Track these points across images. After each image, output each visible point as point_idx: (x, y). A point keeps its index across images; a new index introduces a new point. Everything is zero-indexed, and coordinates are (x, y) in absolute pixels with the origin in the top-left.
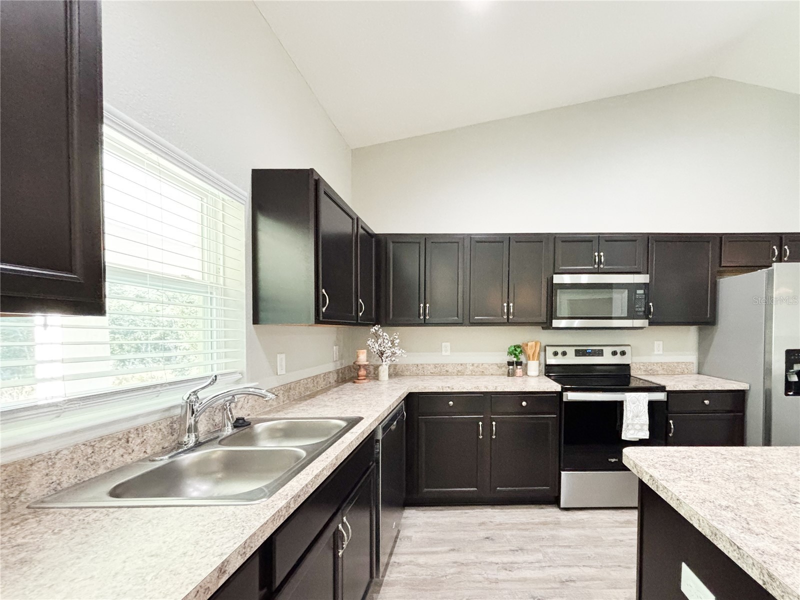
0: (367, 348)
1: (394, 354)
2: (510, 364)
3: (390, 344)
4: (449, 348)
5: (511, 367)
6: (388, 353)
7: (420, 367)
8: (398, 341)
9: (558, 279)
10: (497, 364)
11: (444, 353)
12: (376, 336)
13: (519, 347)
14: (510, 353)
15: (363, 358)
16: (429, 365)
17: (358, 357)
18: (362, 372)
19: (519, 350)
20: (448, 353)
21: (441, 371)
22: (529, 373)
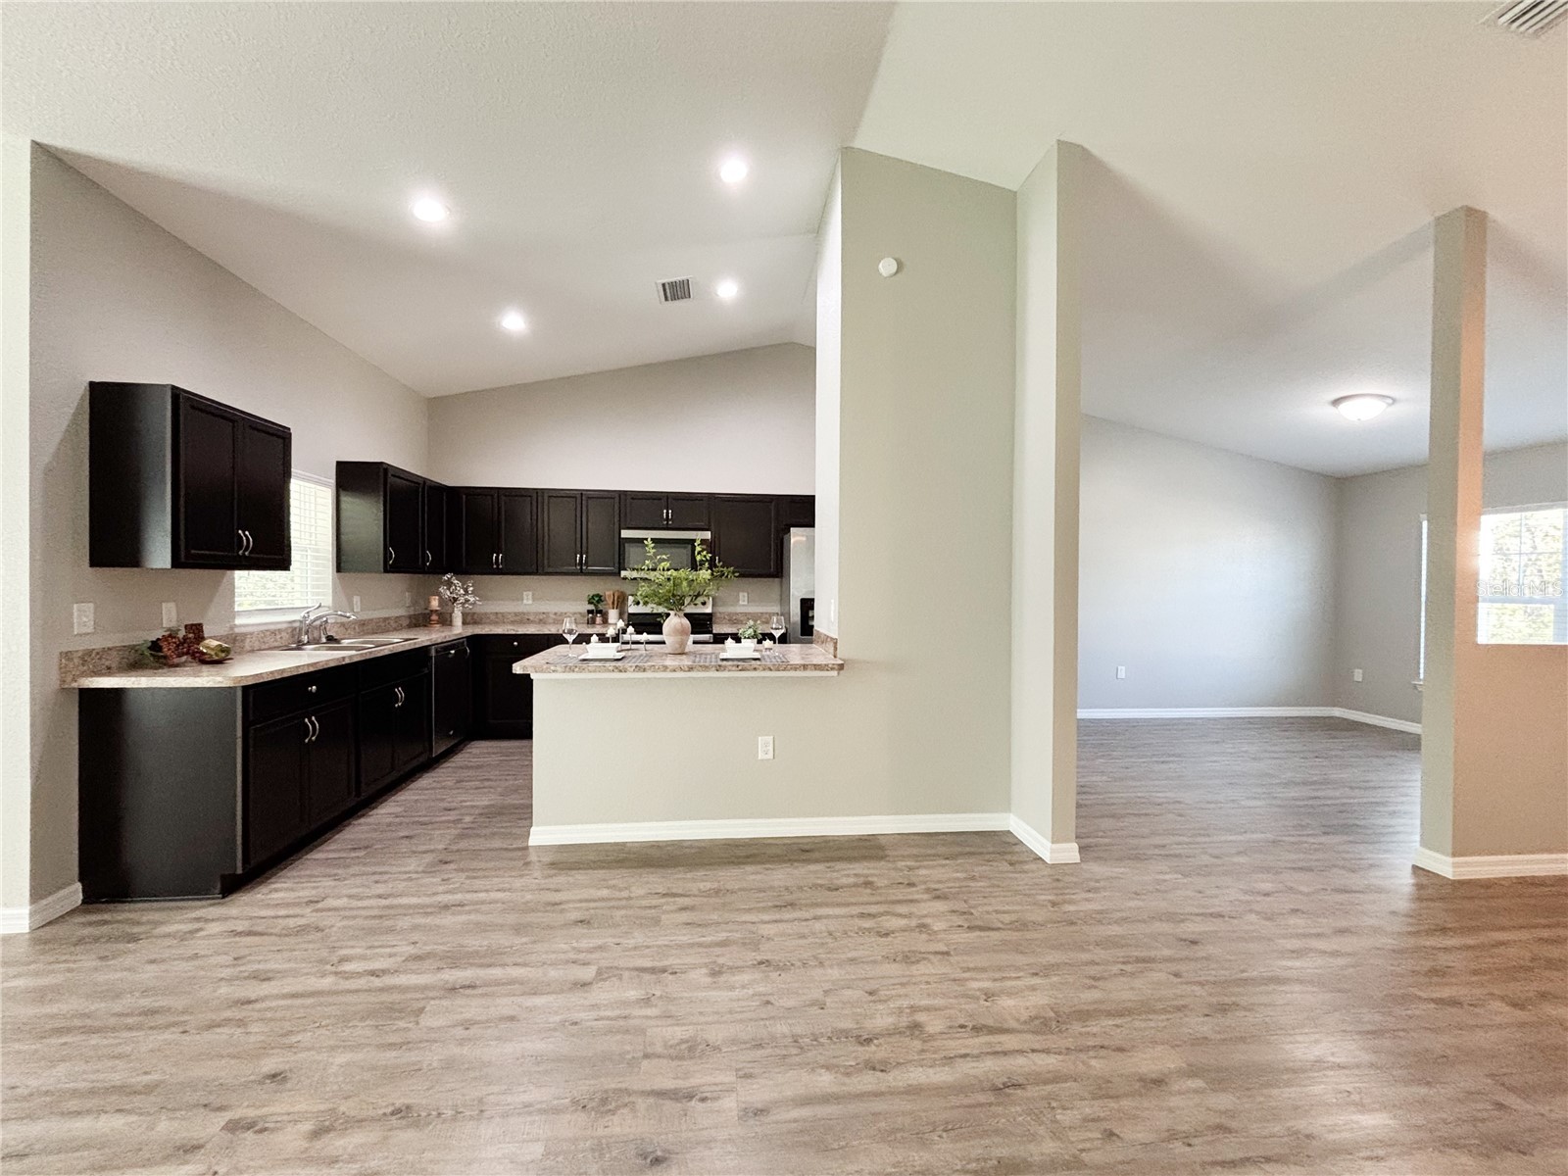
0: (438, 594)
1: (467, 601)
2: (589, 612)
3: (462, 592)
4: (530, 597)
5: (590, 615)
6: (462, 600)
7: (500, 616)
8: (471, 589)
9: (625, 534)
10: (580, 613)
11: (525, 601)
12: (449, 584)
13: (598, 595)
14: (590, 603)
15: (435, 603)
16: (510, 613)
17: (429, 602)
18: (434, 617)
19: (597, 599)
20: (530, 602)
21: (522, 618)
22: (610, 621)
